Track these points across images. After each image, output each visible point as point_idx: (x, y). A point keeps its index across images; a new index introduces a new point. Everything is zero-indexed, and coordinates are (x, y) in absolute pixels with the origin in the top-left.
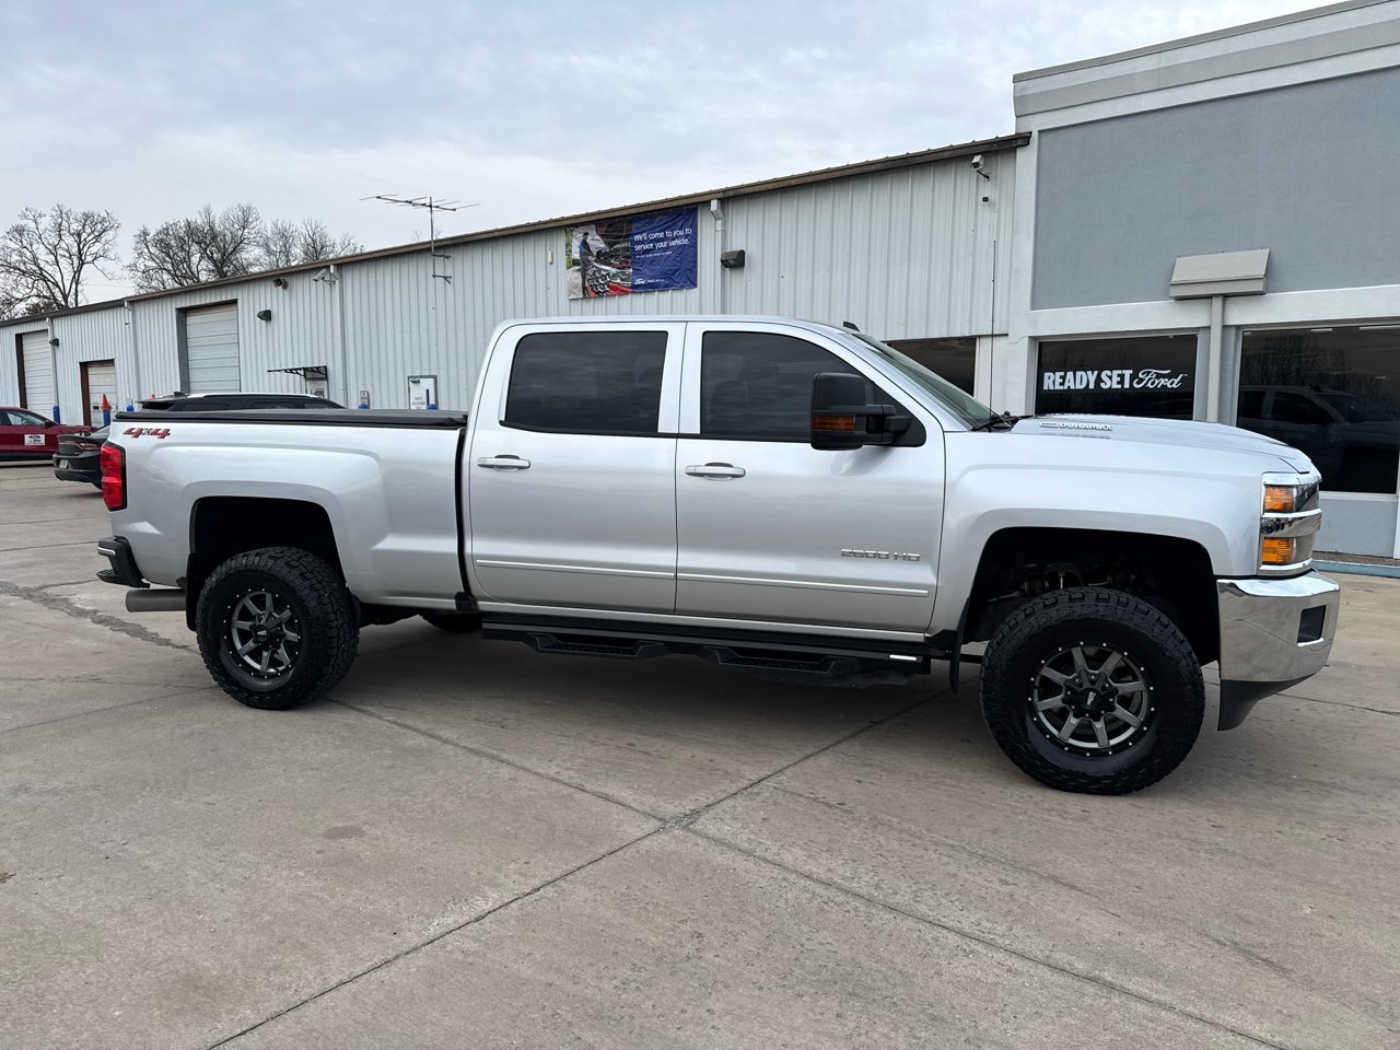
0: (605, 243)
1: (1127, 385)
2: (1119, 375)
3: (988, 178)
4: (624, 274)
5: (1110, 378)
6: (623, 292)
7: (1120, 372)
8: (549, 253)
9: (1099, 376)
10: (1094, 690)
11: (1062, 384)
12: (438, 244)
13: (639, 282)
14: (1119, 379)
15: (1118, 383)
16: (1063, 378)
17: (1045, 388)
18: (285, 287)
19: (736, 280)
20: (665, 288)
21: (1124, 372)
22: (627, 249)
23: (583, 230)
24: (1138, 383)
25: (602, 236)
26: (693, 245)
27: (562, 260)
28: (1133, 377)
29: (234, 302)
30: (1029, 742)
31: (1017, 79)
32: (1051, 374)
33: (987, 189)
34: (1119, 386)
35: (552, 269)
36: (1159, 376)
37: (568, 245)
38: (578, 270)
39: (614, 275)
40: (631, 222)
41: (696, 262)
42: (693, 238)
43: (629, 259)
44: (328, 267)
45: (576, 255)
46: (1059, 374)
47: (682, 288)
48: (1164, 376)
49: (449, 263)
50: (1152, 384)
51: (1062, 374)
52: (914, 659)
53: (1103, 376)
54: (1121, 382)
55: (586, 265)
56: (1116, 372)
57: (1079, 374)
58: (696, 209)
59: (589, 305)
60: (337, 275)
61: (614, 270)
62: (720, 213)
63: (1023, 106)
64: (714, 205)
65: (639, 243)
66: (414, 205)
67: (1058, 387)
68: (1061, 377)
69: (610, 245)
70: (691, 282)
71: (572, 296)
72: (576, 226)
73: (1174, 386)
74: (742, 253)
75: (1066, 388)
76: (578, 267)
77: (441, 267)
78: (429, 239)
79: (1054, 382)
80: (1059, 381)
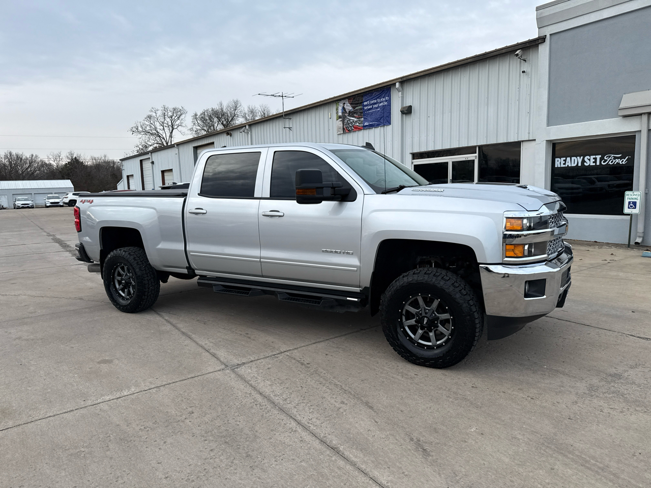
0: (352, 107)
1: (598, 163)
2: (594, 158)
3: (525, 61)
4: (360, 121)
5: (589, 160)
6: (360, 129)
7: (594, 157)
8: (330, 114)
9: (583, 159)
10: (427, 317)
11: (564, 164)
12: (286, 113)
13: (366, 124)
14: (594, 160)
15: (594, 162)
18: (231, 136)
19: (408, 120)
20: (378, 126)
21: (597, 156)
22: (361, 109)
23: (343, 102)
24: (604, 162)
25: (351, 104)
26: (389, 105)
27: (335, 116)
28: (601, 159)
29: (213, 143)
30: (399, 340)
31: (538, 9)
32: (559, 159)
33: (525, 67)
34: (594, 164)
35: (331, 120)
36: (615, 158)
37: (337, 109)
38: (341, 121)
39: (356, 122)
40: (362, 96)
41: (390, 113)
42: (389, 101)
43: (362, 114)
44: (245, 126)
45: (340, 114)
46: (563, 159)
47: (384, 126)
48: (618, 158)
49: (291, 121)
50: (612, 162)
51: (565, 159)
52: (356, 300)
53: (586, 159)
54: (595, 162)
55: (344, 118)
56: (592, 157)
57: (573, 158)
58: (390, 88)
59: (346, 136)
60: (249, 129)
61: (356, 119)
62: (400, 89)
63: (541, 23)
64: (397, 85)
65: (366, 105)
66: (275, 96)
67: (562, 166)
68: (564, 160)
69: (354, 108)
70: (389, 122)
71: (339, 133)
72: (340, 100)
73: (623, 163)
74: (410, 107)
75: (566, 166)
76: (341, 119)
77: (288, 123)
78: (282, 111)
79: (560, 163)
80: (563, 162)
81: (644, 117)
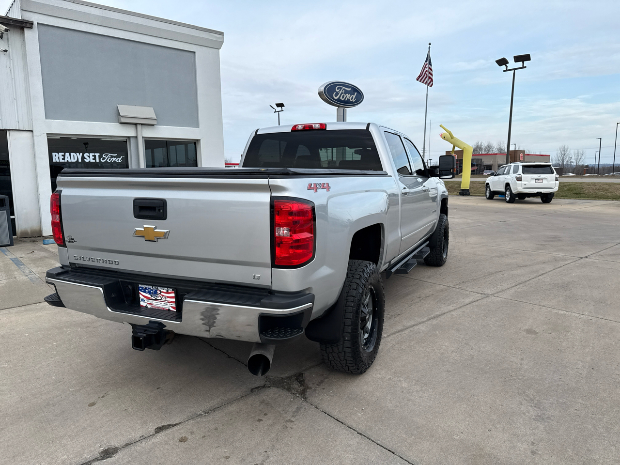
1: (98, 161)
2: (93, 156)
3: (2, 38)
5: (89, 157)
7: (93, 154)
9: (83, 156)
11: (63, 159)
14: (93, 157)
15: (93, 159)
16: (64, 156)
17: (54, 161)
21: (96, 154)
24: (103, 160)
28: (100, 157)
32: (57, 154)
34: (94, 161)
36: (112, 157)
46: (61, 154)
48: (114, 157)
50: (110, 160)
51: (63, 154)
53: (86, 155)
54: (95, 159)
56: (91, 154)
57: (72, 154)
63: (26, 6)
67: (61, 161)
68: (62, 155)
73: (119, 161)
75: (66, 161)
79: (59, 158)
80: (61, 157)
81: (139, 127)
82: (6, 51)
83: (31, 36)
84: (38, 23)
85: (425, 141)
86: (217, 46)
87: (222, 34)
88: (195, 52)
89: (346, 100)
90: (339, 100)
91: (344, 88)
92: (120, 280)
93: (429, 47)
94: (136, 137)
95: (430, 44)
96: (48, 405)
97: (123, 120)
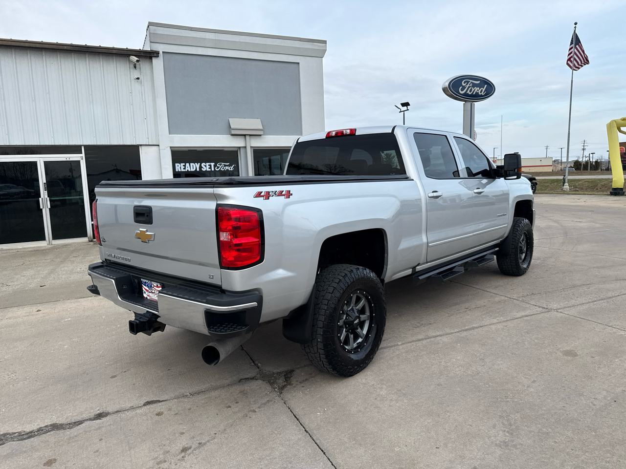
1: (213, 169)
2: (209, 165)
3: (135, 67)
5: (206, 166)
7: (209, 164)
9: (200, 165)
11: (185, 169)
14: (209, 167)
15: (209, 168)
16: (185, 166)
17: (177, 170)
21: (211, 164)
24: (217, 168)
28: (215, 166)
31: (150, 24)
32: (179, 164)
33: (136, 73)
34: (210, 170)
36: (225, 166)
46: (182, 164)
48: (227, 166)
50: (223, 168)
51: (184, 164)
53: (203, 165)
54: (210, 168)
56: (208, 164)
57: (191, 164)
63: (152, 37)
67: (183, 170)
68: (183, 166)
73: (231, 169)
75: (186, 170)
79: (180, 168)
80: (183, 167)
81: (248, 137)
82: (138, 78)
83: (158, 63)
84: (163, 52)
85: (569, 133)
86: (321, 54)
87: (325, 42)
88: (299, 63)
89: (474, 93)
90: (466, 94)
91: (471, 81)
92: (131, 274)
93: (575, 27)
94: (245, 147)
95: (576, 24)
96: (84, 373)
97: (233, 132)
